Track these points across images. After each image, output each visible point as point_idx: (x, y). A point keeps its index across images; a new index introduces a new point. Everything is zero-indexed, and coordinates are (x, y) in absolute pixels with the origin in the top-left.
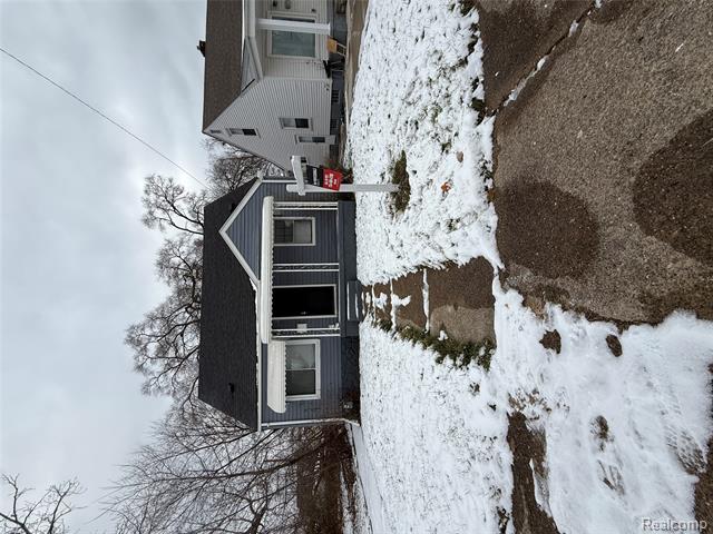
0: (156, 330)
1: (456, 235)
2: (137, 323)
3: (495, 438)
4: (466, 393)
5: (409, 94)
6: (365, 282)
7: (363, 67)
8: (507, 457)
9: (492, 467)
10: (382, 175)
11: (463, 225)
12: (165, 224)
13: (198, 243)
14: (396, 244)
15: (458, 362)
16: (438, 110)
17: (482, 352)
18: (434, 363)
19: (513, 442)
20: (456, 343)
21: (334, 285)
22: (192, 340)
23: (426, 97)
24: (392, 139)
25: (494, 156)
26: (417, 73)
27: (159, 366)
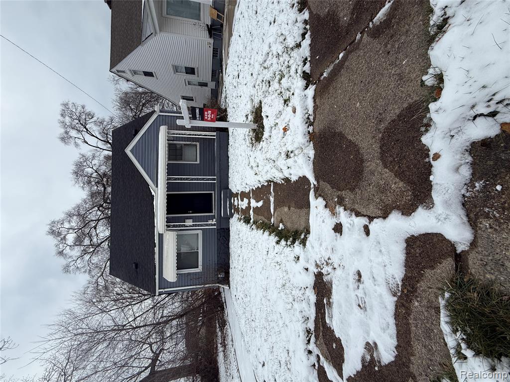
0: (74, 224)
1: (290, 162)
2: (57, 219)
3: (307, 287)
4: (292, 261)
5: (265, 61)
6: (234, 191)
7: (235, 34)
8: (313, 298)
9: (304, 305)
10: (247, 116)
11: (295, 155)
12: (79, 142)
13: (107, 158)
14: (254, 165)
15: (289, 243)
16: (282, 76)
17: (302, 236)
18: (274, 244)
19: (316, 289)
20: (288, 231)
21: (213, 192)
22: (103, 232)
23: (275, 65)
24: (253, 92)
25: (314, 112)
26: (270, 47)
27: (77, 252)
